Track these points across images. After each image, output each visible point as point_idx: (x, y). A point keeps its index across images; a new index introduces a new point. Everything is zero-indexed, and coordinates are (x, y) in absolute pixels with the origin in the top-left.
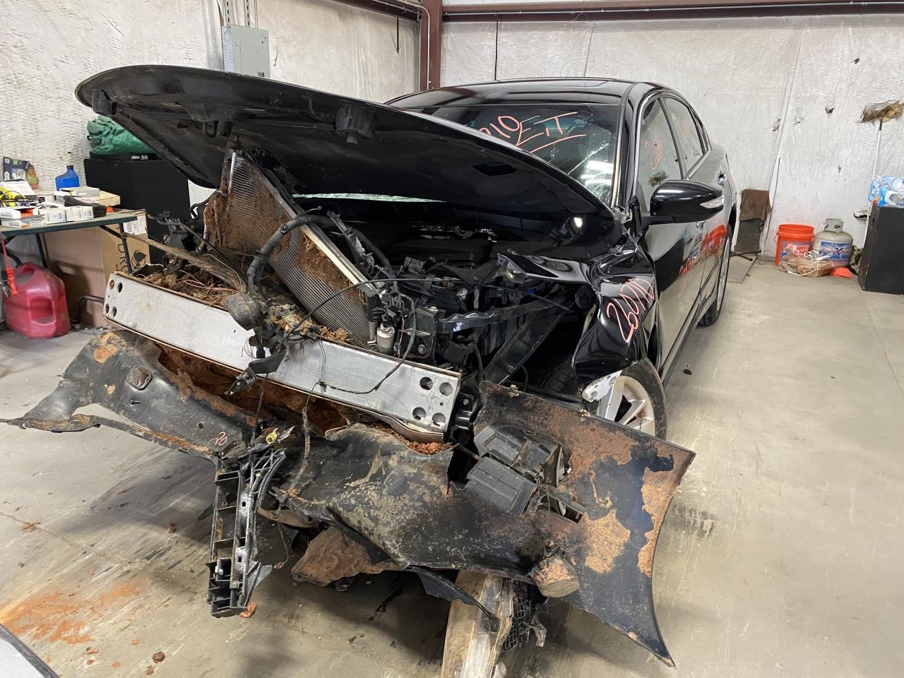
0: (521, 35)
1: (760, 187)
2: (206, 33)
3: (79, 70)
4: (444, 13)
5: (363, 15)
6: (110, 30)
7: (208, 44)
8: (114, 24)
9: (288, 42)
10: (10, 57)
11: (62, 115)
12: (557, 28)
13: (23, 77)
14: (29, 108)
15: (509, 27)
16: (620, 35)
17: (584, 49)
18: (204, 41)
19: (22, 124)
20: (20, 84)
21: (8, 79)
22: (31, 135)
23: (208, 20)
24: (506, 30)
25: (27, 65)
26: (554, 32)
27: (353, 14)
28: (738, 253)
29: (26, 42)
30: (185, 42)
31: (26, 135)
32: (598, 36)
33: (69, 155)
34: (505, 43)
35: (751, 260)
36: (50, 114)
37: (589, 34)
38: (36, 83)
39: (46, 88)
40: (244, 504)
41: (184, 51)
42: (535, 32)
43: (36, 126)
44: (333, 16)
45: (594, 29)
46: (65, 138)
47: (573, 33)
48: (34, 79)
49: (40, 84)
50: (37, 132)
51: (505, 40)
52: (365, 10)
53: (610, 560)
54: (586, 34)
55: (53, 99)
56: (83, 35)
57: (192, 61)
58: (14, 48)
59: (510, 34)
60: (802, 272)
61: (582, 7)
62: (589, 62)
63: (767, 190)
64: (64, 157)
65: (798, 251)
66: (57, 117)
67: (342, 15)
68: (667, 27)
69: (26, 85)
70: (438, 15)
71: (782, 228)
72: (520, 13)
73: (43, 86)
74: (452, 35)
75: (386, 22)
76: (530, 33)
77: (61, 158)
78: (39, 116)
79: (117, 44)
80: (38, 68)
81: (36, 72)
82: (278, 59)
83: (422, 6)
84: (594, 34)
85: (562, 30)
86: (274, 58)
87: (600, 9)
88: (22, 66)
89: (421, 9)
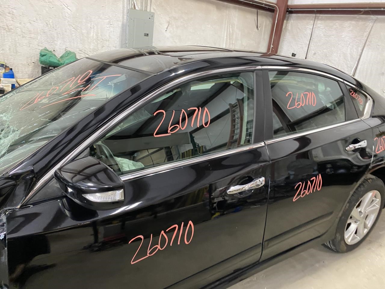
0: (329, 23)
2: (123, 12)
3: (43, 26)
4: (288, 9)
5: (235, 8)
6: (63, 8)
7: (123, 18)
8: (66, 6)
9: (177, 20)
10: (5, 18)
11: (31, 45)
12: (351, 19)
13: (11, 27)
14: (13, 41)
15: (323, 18)
17: (366, 34)
18: (122, 16)
19: (9, 48)
20: (9, 30)
21: (3, 27)
22: (13, 53)
23: (125, 6)
24: (321, 19)
25: (14, 22)
26: (349, 22)
27: (227, 7)
29: (15, 11)
30: (109, 16)
31: (10, 53)
32: (378, 25)
33: (33, 63)
34: (319, 27)
36: (24, 44)
37: (371, 24)
38: (18, 30)
39: (24, 33)
41: (107, 21)
42: (338, 21)
43: (16, 49)
44: (212, 9)
45: (375, 21)
46: (32, 56)
47: (361, 23)
48: (17, 28)
49: (20, 31)
50: (16, 52)
51: (319, 25)
52: (237, 6)
54: (370, 24)
55: (26, 38)
56: (47, 10)
57: (112, 26)
58: (8, 14)
59: (323, 22)
61: (368, 6)
62: (367, 41)
64: (30, 64)
66: (29, 46)
67: (218, 7)
69: (13, 30)
70: (283, 9)
72: (330, 9)
73: (22, 32)
74: (292, 21)
75: (251, 12)
76: (335, 22)
77: (28, 64)
78: (18, 45)
79: (67, 15)
80: (20, 23)
81: (19, 25)
82: (169, 28)
83: (276, 5)
84: (375, 24)
85: (354, 21)
86: (166, 27)
87: (381, 8)
88: (11, 22)
89: (275, 7)
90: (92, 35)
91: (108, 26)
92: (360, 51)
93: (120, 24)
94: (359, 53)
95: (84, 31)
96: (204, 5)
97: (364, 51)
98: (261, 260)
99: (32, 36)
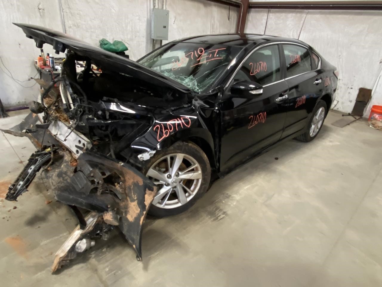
0: (278, 15)
1: (368, 87)
2: (147, 11)
3: (99, 23)
4: (249, 5)
5: (215, 5)
6: (111, 9)
7: (147, 14)
8: (113, 7)
9: (180, 15)
10: (75, 17)
12: (292, 12)
13: (80, 24)
16: (318, 16)
17: (302, 22)
23: (149, 6)
24: (273, 12)
26: (291, 14)
27: (210, 5)
28: (352, 115)
29: (81, 12)
30: (139, 14)
32: (309, 16)
34: (271, 18)
35: (356, 118)
39: (87, 28)
40: (31, 169)
44: (201, 6)
45: (308, 13)
47: (298, 15)
48: (83, 25)
49: (85, 27)
51: (271, 16)
53: (133, 218)
54: (304, 15)
55: (89, 32)
56: (101, 11)
57: (141, 21)
58: (77, 15)
59: (274, 14)
60: (376, 127)
61: (303, 4)
62: (303, 27)
63: (371, 89)
65: (379, 118)
67: (205, 5)
68: (340, 14)
69: (80, 27)
70: (246, 5)
71: (374, 107)
72: (279, 5)
74: (252, 14)
75: (225, 8)
76: (282, 14)
79: (113, 14)
80: (85, 22)
81: (84, 23)
82: (175, 21)
83: (241, 2)
84: (307, 15)
85: (294, 13)
86: (174, 20)
87: (311, 5)
88: (80, 20)
89: (240, 3)
90: (128, 28)
91: (138, 21)
92: (299, 33)
93: (146, 19)
94: (298, 35)
95: (124, 26)
96: (196, 4)
97: (301, 34)
98: (281, 139)
99: (93, 30)
